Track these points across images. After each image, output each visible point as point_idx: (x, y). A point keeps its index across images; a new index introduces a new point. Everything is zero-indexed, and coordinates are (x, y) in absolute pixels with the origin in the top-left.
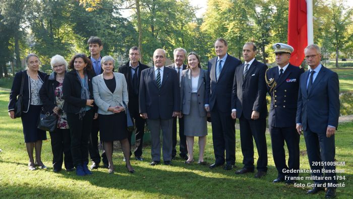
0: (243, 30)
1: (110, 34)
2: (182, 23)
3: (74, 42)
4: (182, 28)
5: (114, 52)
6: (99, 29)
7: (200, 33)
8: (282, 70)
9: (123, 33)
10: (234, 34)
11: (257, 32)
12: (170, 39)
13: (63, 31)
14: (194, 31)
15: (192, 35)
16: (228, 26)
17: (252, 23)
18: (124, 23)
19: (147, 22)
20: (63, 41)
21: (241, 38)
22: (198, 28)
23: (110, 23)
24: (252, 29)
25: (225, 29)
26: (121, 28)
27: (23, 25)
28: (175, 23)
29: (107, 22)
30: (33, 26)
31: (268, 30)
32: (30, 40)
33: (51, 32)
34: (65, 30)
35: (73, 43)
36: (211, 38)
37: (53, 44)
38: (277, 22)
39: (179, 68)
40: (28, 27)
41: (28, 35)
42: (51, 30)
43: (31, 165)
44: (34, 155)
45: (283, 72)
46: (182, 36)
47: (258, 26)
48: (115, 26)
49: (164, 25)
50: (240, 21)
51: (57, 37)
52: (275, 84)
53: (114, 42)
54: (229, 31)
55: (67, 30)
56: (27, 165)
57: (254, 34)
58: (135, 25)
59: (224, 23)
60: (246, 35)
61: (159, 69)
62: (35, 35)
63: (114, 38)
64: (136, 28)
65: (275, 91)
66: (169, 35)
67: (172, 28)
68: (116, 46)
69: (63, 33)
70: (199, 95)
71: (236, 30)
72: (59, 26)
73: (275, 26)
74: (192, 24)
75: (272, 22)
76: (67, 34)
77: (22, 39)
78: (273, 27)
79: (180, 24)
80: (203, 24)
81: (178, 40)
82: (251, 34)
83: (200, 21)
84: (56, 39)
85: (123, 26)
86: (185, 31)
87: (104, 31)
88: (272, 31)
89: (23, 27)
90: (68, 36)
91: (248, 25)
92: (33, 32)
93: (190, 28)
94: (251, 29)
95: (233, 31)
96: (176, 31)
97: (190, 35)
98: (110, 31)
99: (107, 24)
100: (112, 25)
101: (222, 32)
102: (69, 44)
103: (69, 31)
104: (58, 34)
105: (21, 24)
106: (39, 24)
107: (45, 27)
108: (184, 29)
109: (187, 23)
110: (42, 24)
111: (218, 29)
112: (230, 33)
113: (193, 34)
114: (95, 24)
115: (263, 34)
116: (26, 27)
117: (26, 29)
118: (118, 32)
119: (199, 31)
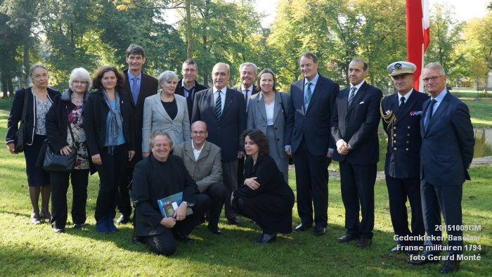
0: (322, 45)
1: (148, 45)
2: (243, 34)
3: (101, 53)
4: (243, 41)
5: (154, 68)
6: (135, 38)
7: (266, 48)
8: (403, 99)
9: (166, 44)
10: (310, 50)
11: (340, 49)
12: (227, 54)
13: (87, 40)
14: (258, 45)
15: (256, 50)
16: (302, 40)
17: (334, 36)
18: (167, 32)
19: (197, 31)
20: (87, 53)
21: (319, 55)
22: (263, 41)
23: (149, 30)
24: (334, 44)
25: (298, 44)
26: (164, 38)
27: (36, 30)
28: (235, 33)
29: (146, 28)
30: (49, 32)
31: (354, 46)
32: (45, 49)
33: (72, 40)
34: (90, 39)
35: (100, 55)
36: (280, 55)
37: (73, 55)
38: (365, 36)
39: (247, 91)
40: (42, 32)
41: (41, 43)
42: (72, 36)
43: (34, 217)
44: (40, 203)
45: (405, 102)
46: (243, 50)
47: (341, 41)
48: (156, 35)
49: (220, 35)
50: (319, 33)
51: (80, 47)
52: (394, 118)
53: (154, 55)
54: (304, 46)
55: (93, 38)
56: (29, 216)
57: (336, 51)
58: (182, 34)
59: (297, 36)
60: (325, 52)
61: (219, 91)
62: (51, 43)
63: (154, 50)
64: (183, 38)
65: (395, 128)
66: (226, 49)
67: (230, 39)
68: (156, 60)
69: (88, 42)
70: (276, 129)
71: (313, 45)
72: (83, 32)
73: (364, 42)
74: (257, 36)
75: (360, 36)
76: (93, 43)
77: (33, 48)
78: (360, 44)
79: (241, 35)
80: (271, 36)
81: (237, 55)
82: (333, 51)
83: (267, 32)
84: (78, 49)
85: (166, 35)
86: (248, 44)
87: (142, 41)
88: (359, 48)
89: (35, 32)
90: (94, 46)
91: (328, 39)
92: (49, 39)
93: (253, 40)
94: (332, 45)
95: (309, 47)
96: (235, 43)
97: (253, 50)
98: (150, 41)
99: (146, 31)
100: (152, 34)
101: (294, 47)
102: (95, 56)
103: (96, 40)
104: (81, 43)
105: (32, 29)
106: (57, 29)
107: (65, 33)
108: (246, 41)
109: (250, 34)
110: (60, 29)
111: (289, 43)
112: (305, 48)
113: (257, 48)
114: (129, 31)
115: (347, 52)
116: (39, 32)
117: (39, 35)
118: (160, 43)
119: (264, 45)
